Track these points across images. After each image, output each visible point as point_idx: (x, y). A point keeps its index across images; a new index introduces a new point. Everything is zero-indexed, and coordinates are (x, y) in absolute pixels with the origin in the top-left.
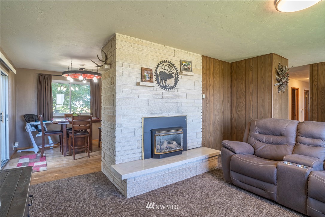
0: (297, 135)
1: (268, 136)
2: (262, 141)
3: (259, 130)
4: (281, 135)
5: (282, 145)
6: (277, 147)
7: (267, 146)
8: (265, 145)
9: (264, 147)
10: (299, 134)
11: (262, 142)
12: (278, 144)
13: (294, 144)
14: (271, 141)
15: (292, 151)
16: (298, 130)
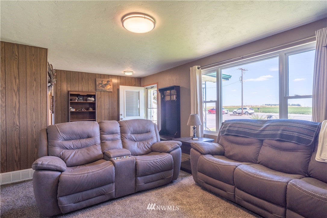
0: (101, 134)
1: (75, 140)
2: (69, 148)
3: (65, 137)
4: (89, 137)
5: (92, 147)
6: (87, 150)
7: (78, 152)
8: (75, 152)
9: (75, 154)
10: (102, 133)
11: (71, 149)
12: (87, 146)
13: (100, 143)
14: (79, 145)
15: (101, 149)
16: (101, 129)
